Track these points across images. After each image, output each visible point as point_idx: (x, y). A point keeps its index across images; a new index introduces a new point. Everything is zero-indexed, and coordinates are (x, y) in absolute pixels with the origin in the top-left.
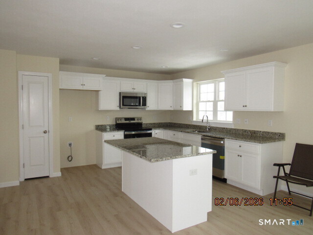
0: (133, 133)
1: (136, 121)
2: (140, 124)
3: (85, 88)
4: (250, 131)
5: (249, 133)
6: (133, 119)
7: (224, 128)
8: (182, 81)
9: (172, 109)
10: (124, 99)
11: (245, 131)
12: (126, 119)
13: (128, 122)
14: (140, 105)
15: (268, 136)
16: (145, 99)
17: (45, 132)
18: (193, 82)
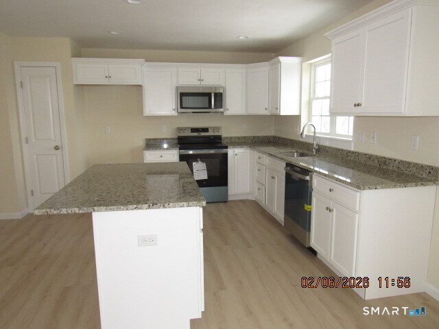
0: (191, 152)
1: (210, 133)
2: (219, 138)
3: (112, 82)
4: (377, 157)
5: (376, 161)
6: (206, 130)
7: (339, 150)
8: (280, 62)
9: (267, 113)
10: (184, 98)
11: (370, 157)
12: (193, 130)
13: (195, 134)
14: (210, 107)
15: (407, 172)
16: (219, 97)
17: (57, 148)
18: (302, 63)
